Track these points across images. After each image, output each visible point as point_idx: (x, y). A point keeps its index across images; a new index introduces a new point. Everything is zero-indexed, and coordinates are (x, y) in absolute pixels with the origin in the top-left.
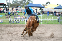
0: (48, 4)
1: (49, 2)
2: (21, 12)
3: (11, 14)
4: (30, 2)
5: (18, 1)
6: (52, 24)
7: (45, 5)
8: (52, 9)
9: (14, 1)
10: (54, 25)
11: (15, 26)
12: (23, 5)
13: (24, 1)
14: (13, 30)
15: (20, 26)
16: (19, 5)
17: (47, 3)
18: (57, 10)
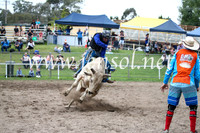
0: (129, 17)
1: (132, 10)
2: (45, 42)
3: (13, 47)
4: (73, 9)
5: (34, 4)
6: (144, 80)
7: (120, 18)
8: (142, 32)
9: (20, 6)
10: (152, 84)
11: (27, 87)
12: (49, 19)
13: (52, 5)
14: (21, 98)
15: (42, 87)
17: (127, 13)
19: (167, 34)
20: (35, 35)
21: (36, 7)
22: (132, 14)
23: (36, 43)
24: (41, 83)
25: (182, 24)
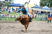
4: (12, 2)
5: (2, 1)
7: (24, 5)
8: (30, 8)
12: (5, 5)
13: (6, 1)
15: (3, 22)
16: (2, 4)
17: (26, 3)
18: (34, 9)
19: (36, 9)
20: (1, 9)
21: (2, 2)
22: (27, 3)
23: (2, 11)
24: (3, 21)
25: (40, 6)
